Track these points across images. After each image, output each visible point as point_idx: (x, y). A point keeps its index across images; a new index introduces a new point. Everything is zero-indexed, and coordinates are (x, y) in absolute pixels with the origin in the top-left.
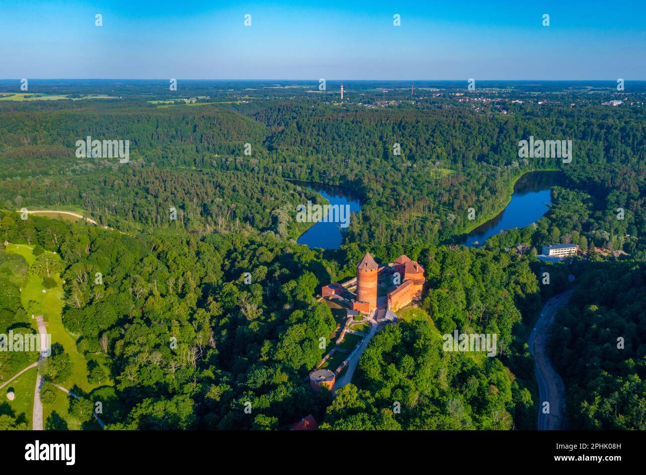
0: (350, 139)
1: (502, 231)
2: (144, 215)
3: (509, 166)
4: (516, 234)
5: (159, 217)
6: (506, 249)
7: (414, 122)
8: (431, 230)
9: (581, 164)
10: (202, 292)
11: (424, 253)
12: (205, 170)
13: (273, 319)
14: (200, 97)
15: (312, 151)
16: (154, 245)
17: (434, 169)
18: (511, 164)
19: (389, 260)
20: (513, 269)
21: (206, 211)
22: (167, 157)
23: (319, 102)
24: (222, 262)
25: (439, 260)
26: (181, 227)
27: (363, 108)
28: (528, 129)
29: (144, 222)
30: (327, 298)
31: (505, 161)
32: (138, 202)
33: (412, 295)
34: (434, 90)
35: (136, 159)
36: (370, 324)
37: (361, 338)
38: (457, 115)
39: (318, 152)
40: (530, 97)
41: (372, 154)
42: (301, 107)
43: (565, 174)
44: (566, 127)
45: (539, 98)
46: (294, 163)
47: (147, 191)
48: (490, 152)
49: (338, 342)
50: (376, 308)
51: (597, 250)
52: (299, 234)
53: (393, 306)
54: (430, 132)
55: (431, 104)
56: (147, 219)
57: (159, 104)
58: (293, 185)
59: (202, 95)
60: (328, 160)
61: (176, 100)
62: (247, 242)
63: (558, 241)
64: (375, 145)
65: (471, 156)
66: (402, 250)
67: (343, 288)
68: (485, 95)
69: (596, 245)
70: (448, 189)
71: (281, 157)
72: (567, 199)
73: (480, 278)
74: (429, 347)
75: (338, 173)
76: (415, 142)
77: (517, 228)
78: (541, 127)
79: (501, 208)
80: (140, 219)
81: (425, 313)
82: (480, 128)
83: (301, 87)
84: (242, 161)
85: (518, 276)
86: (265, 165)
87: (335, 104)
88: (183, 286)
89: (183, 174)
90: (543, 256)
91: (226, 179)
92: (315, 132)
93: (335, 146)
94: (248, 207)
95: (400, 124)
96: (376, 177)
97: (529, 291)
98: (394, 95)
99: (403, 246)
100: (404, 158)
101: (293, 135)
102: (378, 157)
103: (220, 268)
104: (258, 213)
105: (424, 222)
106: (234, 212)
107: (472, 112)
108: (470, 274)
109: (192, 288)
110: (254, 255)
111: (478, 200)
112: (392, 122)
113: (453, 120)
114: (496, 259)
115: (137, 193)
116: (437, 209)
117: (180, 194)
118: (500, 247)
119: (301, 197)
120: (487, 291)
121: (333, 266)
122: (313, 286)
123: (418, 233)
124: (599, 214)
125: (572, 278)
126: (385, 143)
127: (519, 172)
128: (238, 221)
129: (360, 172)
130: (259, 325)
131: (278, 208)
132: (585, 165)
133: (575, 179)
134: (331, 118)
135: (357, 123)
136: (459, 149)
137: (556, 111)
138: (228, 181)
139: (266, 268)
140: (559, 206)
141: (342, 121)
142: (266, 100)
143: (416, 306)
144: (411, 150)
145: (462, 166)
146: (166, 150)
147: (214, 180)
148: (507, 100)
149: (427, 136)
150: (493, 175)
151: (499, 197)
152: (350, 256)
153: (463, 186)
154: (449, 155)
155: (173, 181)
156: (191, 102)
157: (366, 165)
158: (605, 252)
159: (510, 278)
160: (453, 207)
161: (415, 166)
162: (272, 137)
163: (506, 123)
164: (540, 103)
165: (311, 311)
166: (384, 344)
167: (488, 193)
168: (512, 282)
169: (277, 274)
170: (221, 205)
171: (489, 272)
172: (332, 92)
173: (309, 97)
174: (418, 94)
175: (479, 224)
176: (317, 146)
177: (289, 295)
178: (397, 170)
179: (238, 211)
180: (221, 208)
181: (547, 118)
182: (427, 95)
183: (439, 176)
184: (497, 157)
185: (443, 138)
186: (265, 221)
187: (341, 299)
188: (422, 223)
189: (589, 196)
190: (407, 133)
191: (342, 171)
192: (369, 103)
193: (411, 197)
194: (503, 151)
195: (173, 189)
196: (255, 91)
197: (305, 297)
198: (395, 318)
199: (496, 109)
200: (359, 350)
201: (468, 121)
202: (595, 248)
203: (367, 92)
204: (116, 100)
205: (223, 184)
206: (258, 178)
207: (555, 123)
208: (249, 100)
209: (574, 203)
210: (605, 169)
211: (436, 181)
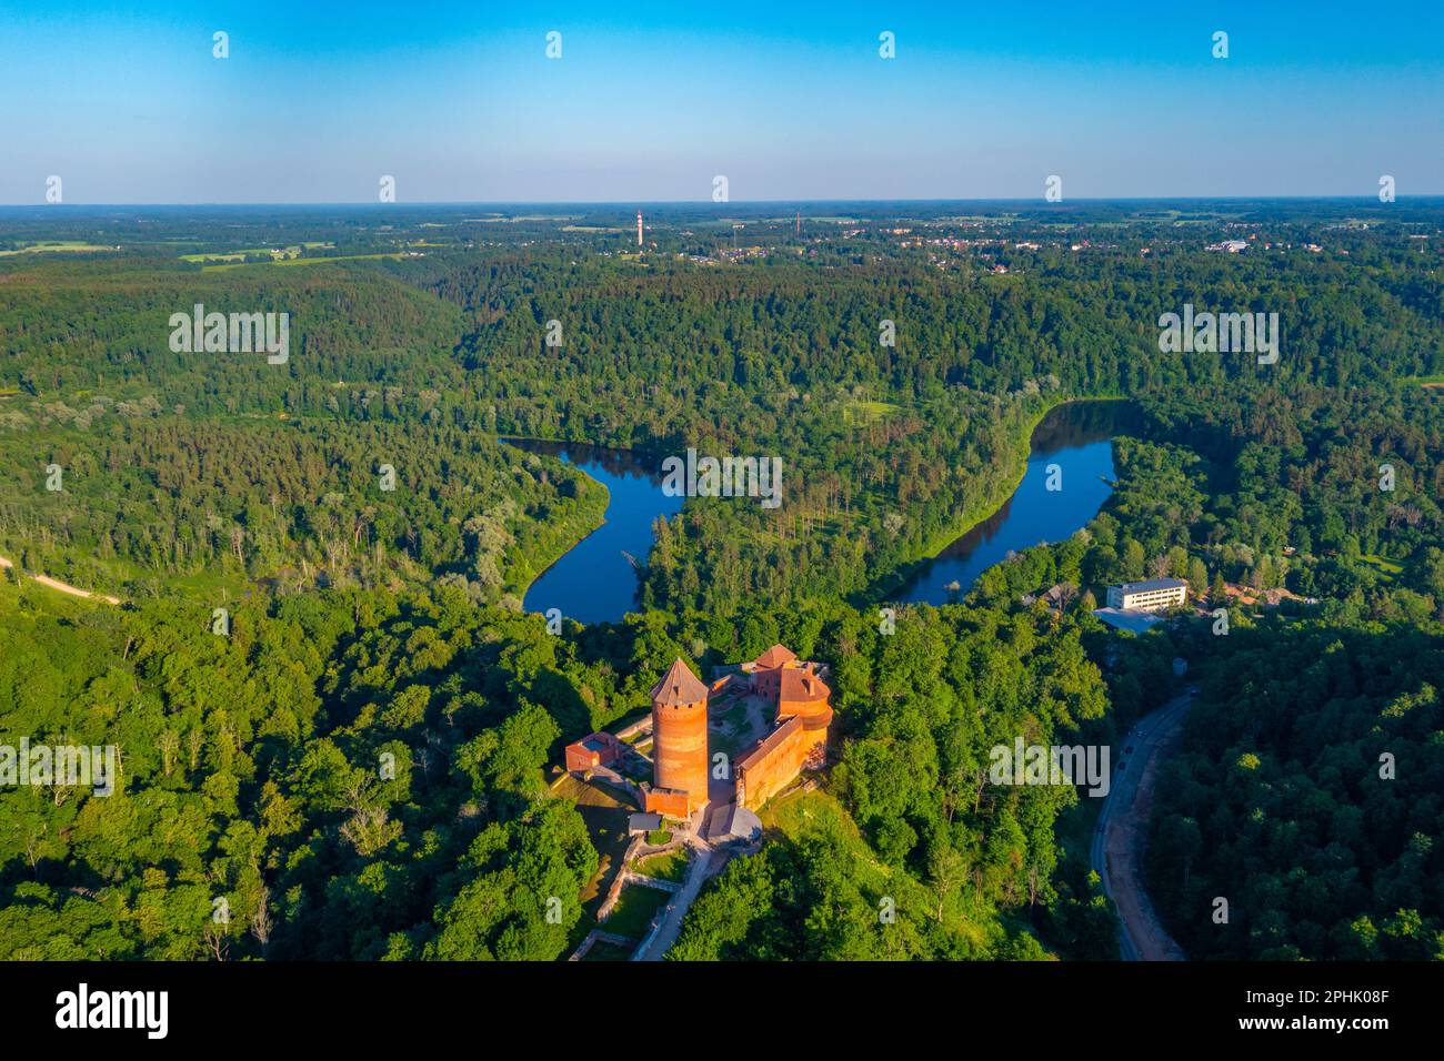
0: (656, 339)
1: (1012, 554)
2: (141, 544)
3: (1018, 393)
4: (1044, 559)
5: (179, 546)
6: (1026, 600)
7: (802, 295)
8: (848, 555)
9: (1173, 384)
10: (255, 762)
11: (830, 631)
12: (307, 422)
13: (430, 849)
14: (309, 246)
15: (567, 369)
16: (131, 639)
17: (851, 405)
18: (1021, 387)
19: (744, 655)
20: (1046, 659)
21: (301, 525)
22: (216, 392)
23: (587, 252)
24: (320, 670)
25: (867, 649)
26: (236, 570)
27: (687, 263)
28: (1055, 307)
29: (141, 559)
30: (579, 777)
31: (1008, 382)
32: (126, 511)
33: (800, 756)
34: (847, 221)
35: (138, 399)
36: (690, 850)
37: (666, 897)
38: (898, 279)
39: (582, 370)
40: (1053, 236)
41: (710, 372)
42: (544, 265)
43: (1142, 408)
44: (1137, 300)
45: (1072, 237)
46: (526, 399)
47: (154, 478)
48: (975, 362)
49: (604, 912)
50: (707, 802)
51: (1229, 590)
52: (532, 575)
53: (750, 797)
54: (838, 318)
55: (839, 253)
56: (147, 551)
57: (208, 263)
58: (520, 452)
59: (315, 240)
60: (607, 388)
61: (252, 251)
62: (393, 610)
63: (1140, 571)
64: (715, 351)
65: (933, 371)
66: (775, 628)
67: (621, 742)
68: (957, 232)
69: (1227, 579)
70: (883, 451)
71: (494, 385)
72: (1150, 466)
73: (968, 688)
74: (847, 927)
75: (629, 420)
76: (805, 341)
77: (1045, 544)
78: (1083, 301)
79: (1004, 492)
80: (132, 552)
81: (836, 806)
82: (949, 307)
83: (549, 217)
84: (400, 396)
85: (1059, 676)
86: (457, 404)
87: (624, 258)
88: (204, 752)
89: (250, 432)
90: (1109, 610)
91: (356, 444)
92: (576, 324)
93: (622, 355)
94: (407, 511)
95: (771, 301)
96: (718, 427)
97: (1088, 714)
98: (759, 234)
99: (776, 616)
100: (782, 380)
101: (524, 331)
102: (723, 379)
103: (311, 689)
104: (430, 526)
105: (830, 533)
106: (372, 526)
107: (931, 271)
108: (943, 681)
109: (227, 757)
110: (401, 652)
111: (953, 478)
112: (753, 298)
113: (889, 289)
114: (1004, 635)
115: (127, 486)
116: (859, 503)
117: (238, 485)
118: (1009, 595)
119: (540, 481)
120: (988, 732)
121: (598, 682)
122: (542, 742)
123: (816, 564)
124: (1224, 501)
125: (1180, 667)
126: (737, 345)
127: (1040, 406)
128: (380, 550)
129: (679, 415)
130: (386, 871)
131: (481, 513)
132: (1182, 385)
133: (1164, 420)
134: (612, 290)
135: (672, 300)
136: (904, 355)
137: (1112, 266)
138: (360, 448)
139: (426, 690)
140: (1135, 484)
141: (638, 296)
142: (466, 250)
143: (811, 788)
144: (797, 361)
145: (912, 396)
146: (216, 372)
147: (328, 446)
148: (1004, 242)
149: (833, 328)
150: (985, 416)
151: (1001, 466)
152: (642, 652)
153: (918, 443)
154: (884, 370)
155: (223, 453)
156: (286, 257)
157: (694, 398)
158: (1247, 594)
159: (1040, 682)
160: (896, 495)
161: (807, 397)
162: (474, 338)
163: (1006, 294)
164: (1075, 248)
165: (529, 825)
166: (726, 920)
167: (976, 460)
168: (1046, 691)
169: (454, 706)
170: (340, 509)
171: (990, 672)
172: (619, 230)
173: (566, 241)
174: (811, 232)
175: (957, 535)
176: (580, 357)
177: (476, 776)
178: (766, 409)
179: (380, 524)
180: (339, 516)
181: (1094, 283)
182: (830, 233)
183: (863, 420)
184: (989, 371)
185: (868, 332)
186: (449, 546)
187: (616, 778)
188: (826, 539)
189: (1197, 458)
190: (786, 320)
191: (639, 414)
192: (701, 252)
193: (800, 474)
194: (1003, 358)
195: (221, 472)
196: (441, 229)
197: (518, 780)
198: (755, 830)
199: (981, 262)
200: (658, 936)
201: (923, 291)
202: (1226, 585)
203: (698, 229)
204: (104, 255)
205: (349, 456)
206: (436, 437)
207: (1111, 293)
208: (425, 250)
209: (1167, 476)
210: (1225, 393)
211: (857, 432)
